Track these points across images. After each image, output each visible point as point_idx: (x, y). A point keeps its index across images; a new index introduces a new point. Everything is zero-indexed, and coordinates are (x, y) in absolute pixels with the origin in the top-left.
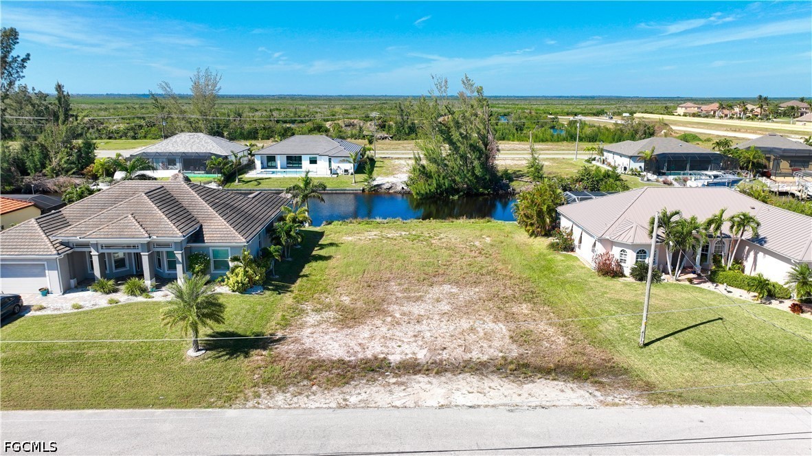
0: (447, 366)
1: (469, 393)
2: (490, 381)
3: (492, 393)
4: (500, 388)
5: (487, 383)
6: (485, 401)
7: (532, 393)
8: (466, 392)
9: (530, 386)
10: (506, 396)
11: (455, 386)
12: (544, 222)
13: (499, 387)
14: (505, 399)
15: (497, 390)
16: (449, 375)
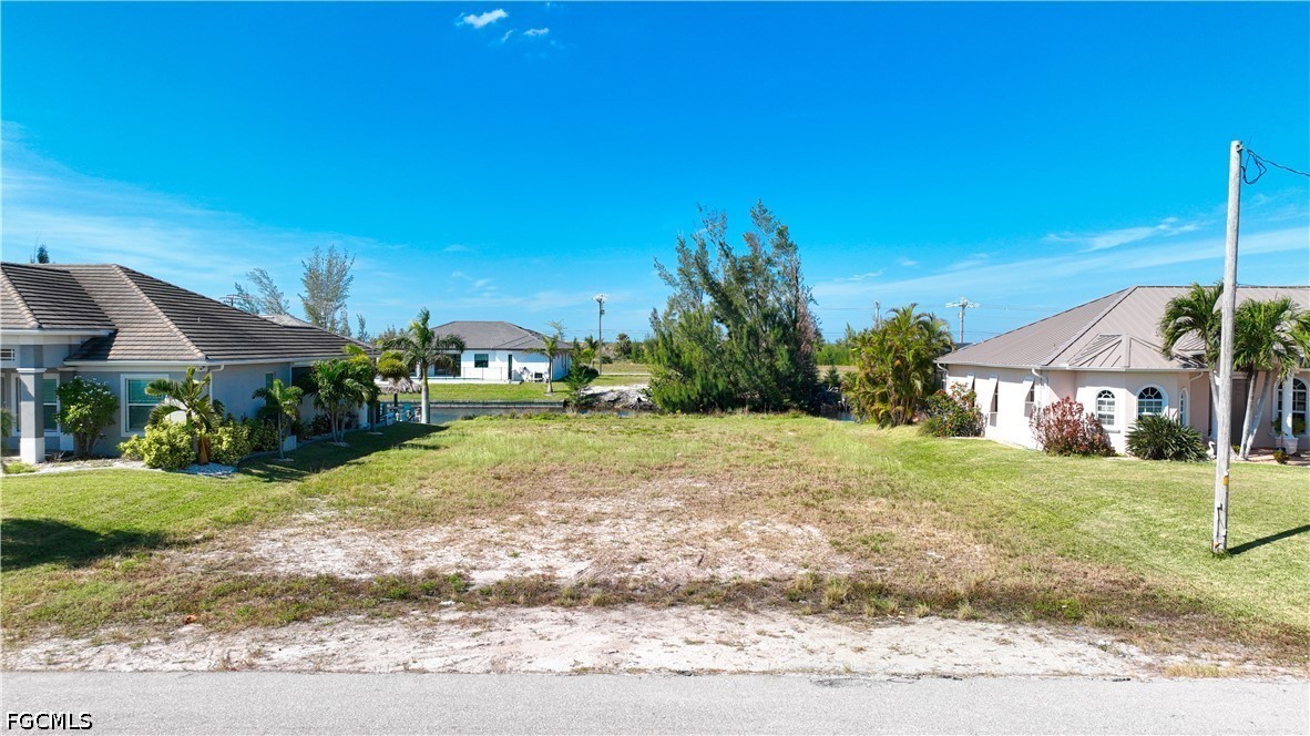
0: (638, 592)
1: (689, 642)
2: (767, 620)
3: (766, 644)
4: (796, 634)
5: (752, 624)
6: (737, 661)
7: (902, 645)
8: (680, 643)
9: (896, 630)
10: (812, 652)
11: (645, 630)
12: (911, 387)
13: (790, 632)
14: (809, 657)
15: (783, 639)
16: (639, 608)
